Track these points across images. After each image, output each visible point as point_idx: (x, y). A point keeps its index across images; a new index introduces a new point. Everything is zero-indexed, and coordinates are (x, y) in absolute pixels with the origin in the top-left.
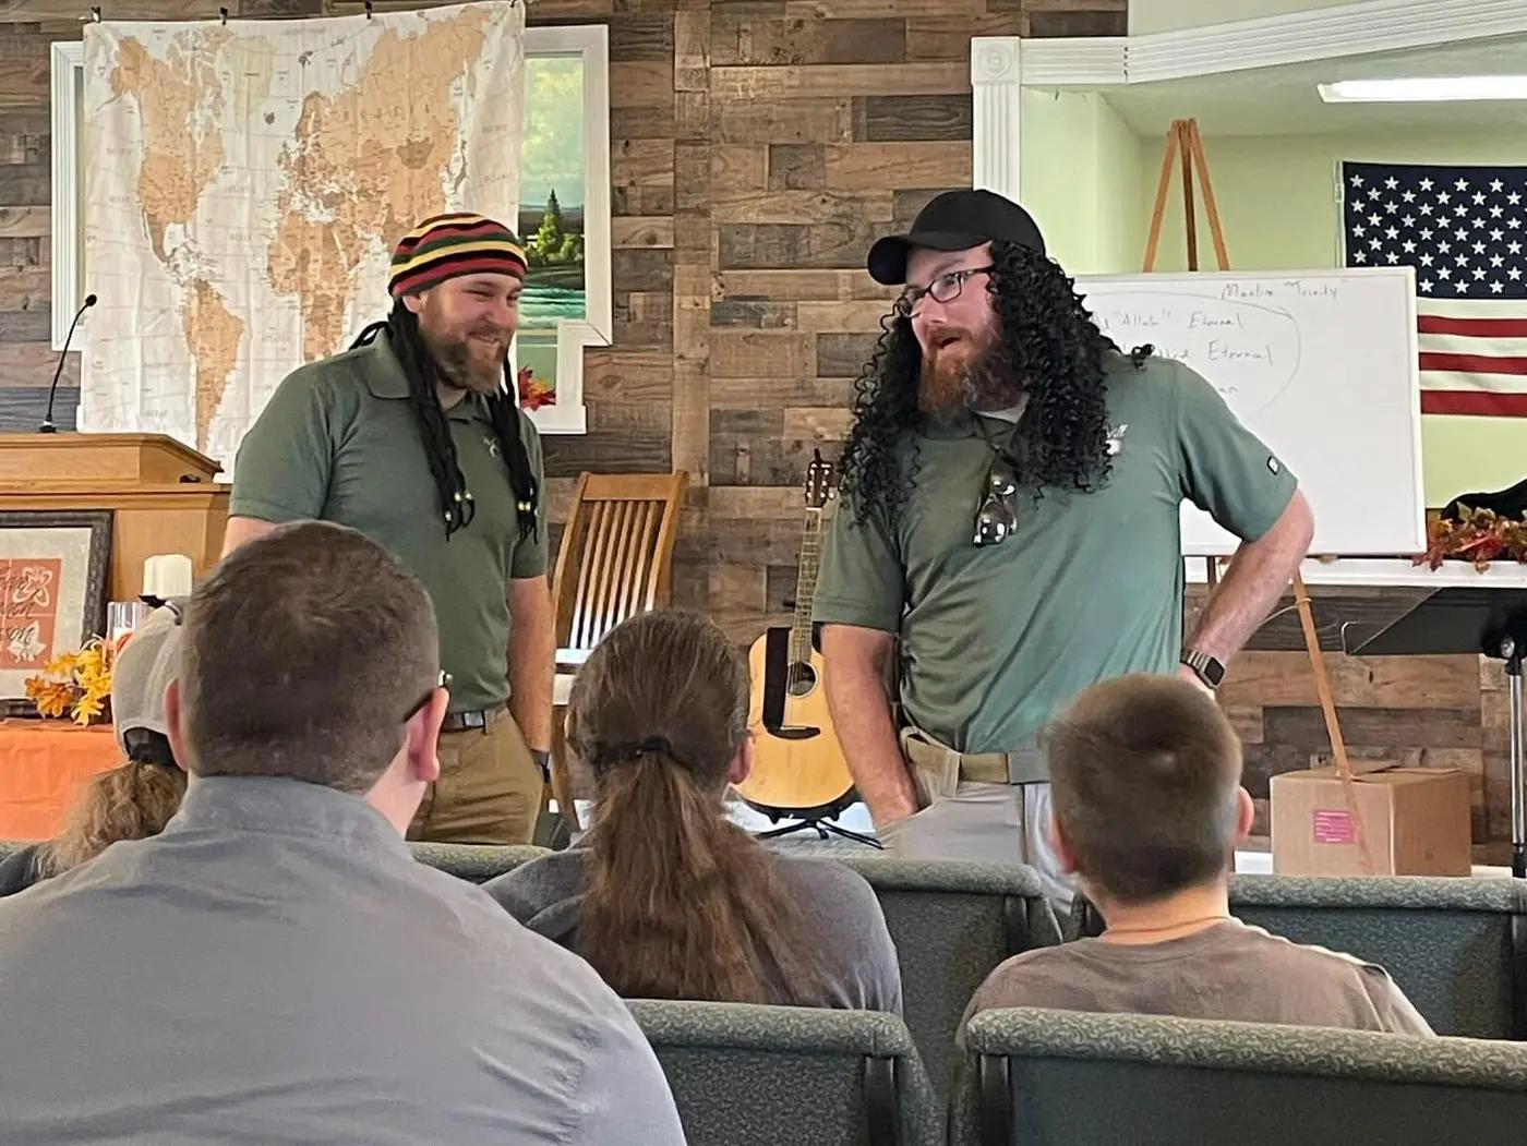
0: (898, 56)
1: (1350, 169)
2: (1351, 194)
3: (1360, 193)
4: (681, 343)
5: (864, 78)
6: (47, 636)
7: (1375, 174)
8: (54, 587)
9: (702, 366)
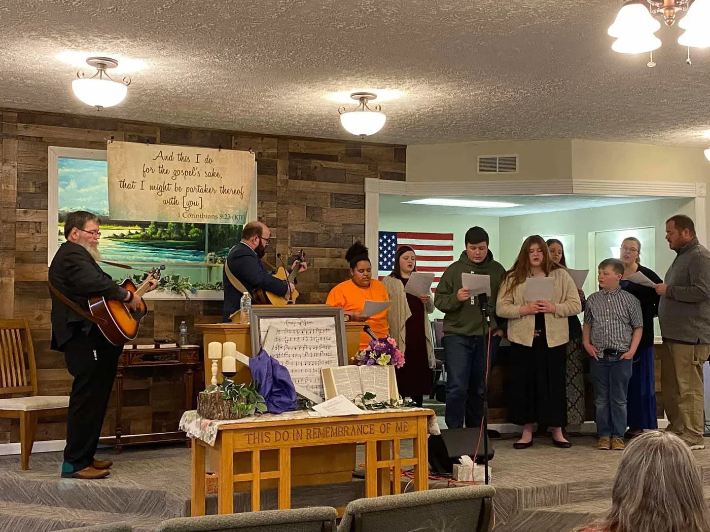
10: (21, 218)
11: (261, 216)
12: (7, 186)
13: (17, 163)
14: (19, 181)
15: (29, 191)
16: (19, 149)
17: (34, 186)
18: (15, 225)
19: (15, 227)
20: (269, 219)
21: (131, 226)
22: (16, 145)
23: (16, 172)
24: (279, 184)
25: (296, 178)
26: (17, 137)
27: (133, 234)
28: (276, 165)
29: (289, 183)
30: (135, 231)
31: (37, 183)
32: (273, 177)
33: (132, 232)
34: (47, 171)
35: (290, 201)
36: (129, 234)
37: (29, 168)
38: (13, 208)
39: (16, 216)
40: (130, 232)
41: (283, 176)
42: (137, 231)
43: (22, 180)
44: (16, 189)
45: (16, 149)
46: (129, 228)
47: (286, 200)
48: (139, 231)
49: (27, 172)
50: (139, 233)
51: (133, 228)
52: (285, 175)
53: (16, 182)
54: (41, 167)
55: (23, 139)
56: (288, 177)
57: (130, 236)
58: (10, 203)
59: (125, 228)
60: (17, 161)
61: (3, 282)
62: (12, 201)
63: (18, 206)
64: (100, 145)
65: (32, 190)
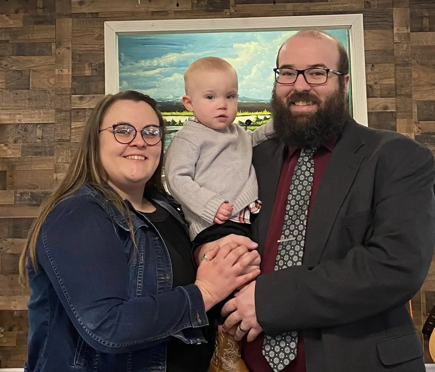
10: (77, 105)
11: (371, 83)
12: (61, 71)
13: (72, 45)
14: (75, 64)
15: (84, 74)
16: (74, 29)
17: (91, 68)
18: (71, 114)
19: (71, 116)
20: (382, 86)
21: (259, 111)
22: (70, 24)
23: (70, 54)
24: (396, 39)
25: (421, 30)
26: (71, 16)
27: (261, 120)
28: (391, 16)
29: (411, 37)
30: (264, 116)
31: (93, 65)
32: (388, 32)
33: (260, 119)
34: (104, 51)
35: (414, 61)
36: (257, 121)
37: (85, 48)
38: (67, 94)
39: (71, 103)
40: (257, 118)
41: (401, 28)
42: (266, 116)
43: (77, 62)
44: (70, 73)
45: (71, 29)
46: (257, 113)
47: (407, 60)
48: (268, 117)
49: (83, 53)
50: (268, 119)
51: (261, 113)
52: (405, 28)
53: (71, 65)
54: (97, 46)
55: (77, 17)
56: (409, 28)
57: (257, 123)
58: (65, 89)
59: (253, 113)
60: (72, 41)
61: (58, 179)
62: (67, 86)
63: (73, 92)
64: (164, 15)
65: (88, 72)
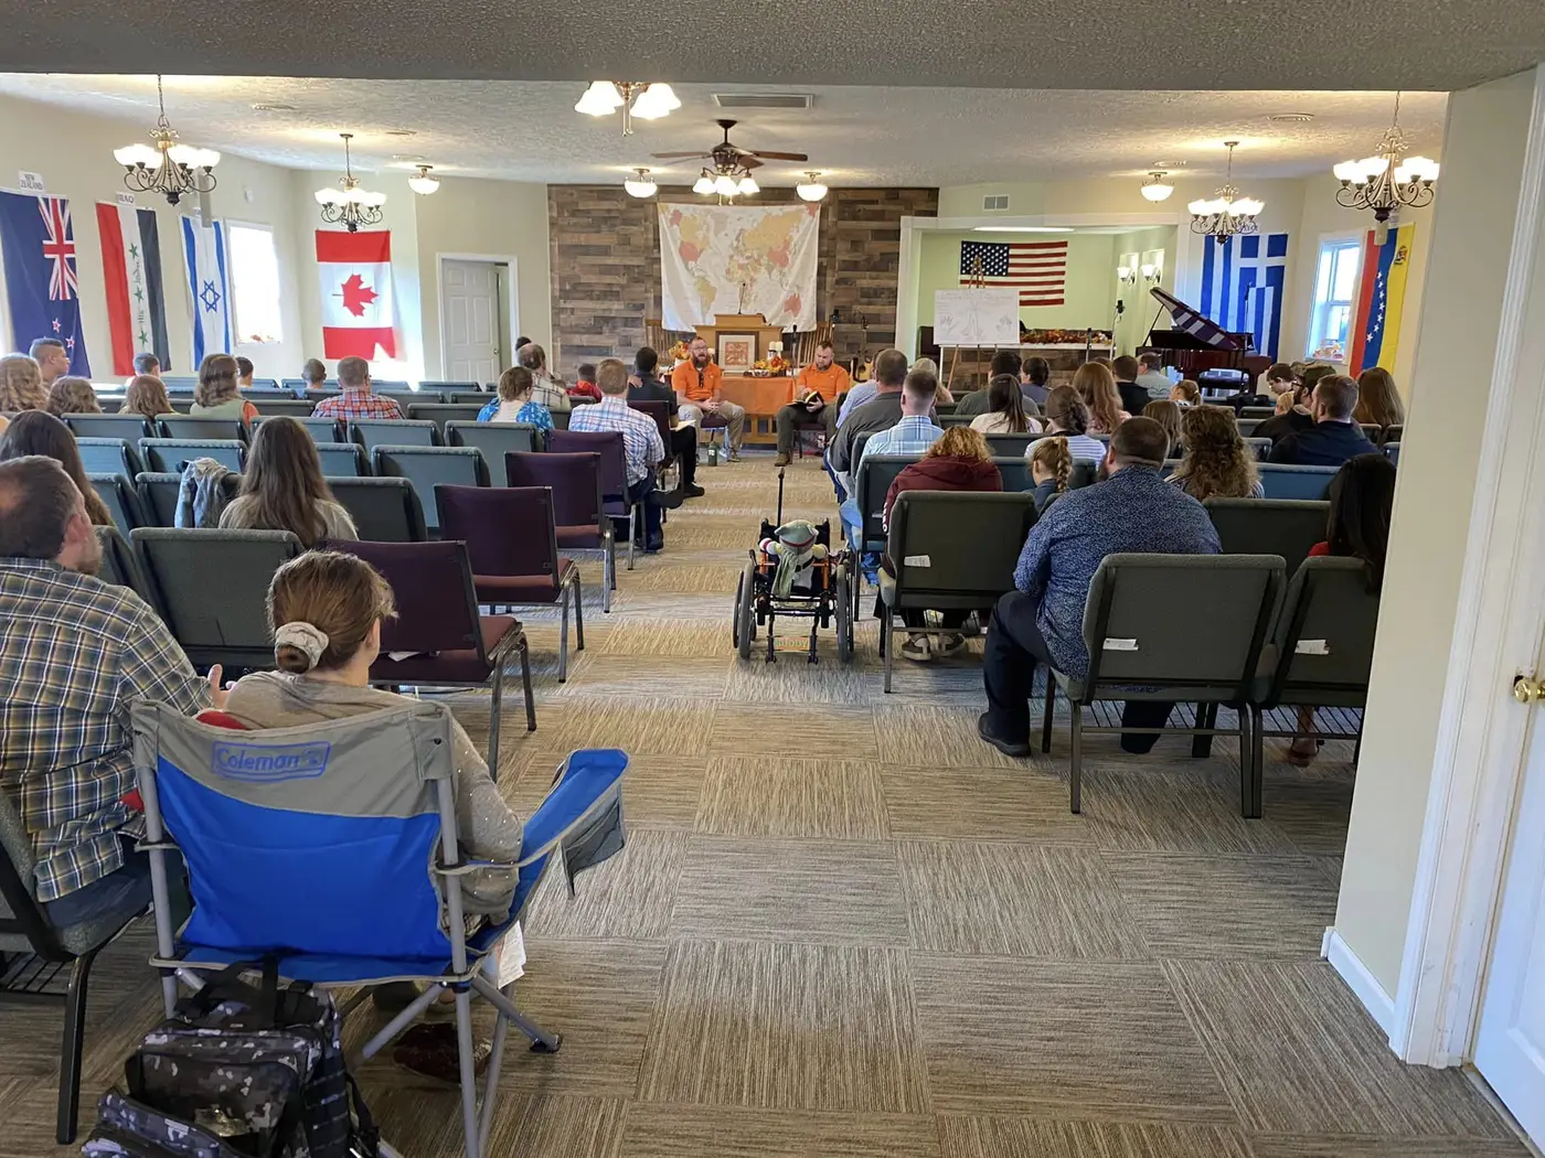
0: (883, 220)
1: (963, 243)
2: (963, 249)
3: (966, 249)
4: (827, 289)
5: (875, 225)
6: (746, 358)
7: (969, 244)
8: (747, 348)
9: (833, 294)
